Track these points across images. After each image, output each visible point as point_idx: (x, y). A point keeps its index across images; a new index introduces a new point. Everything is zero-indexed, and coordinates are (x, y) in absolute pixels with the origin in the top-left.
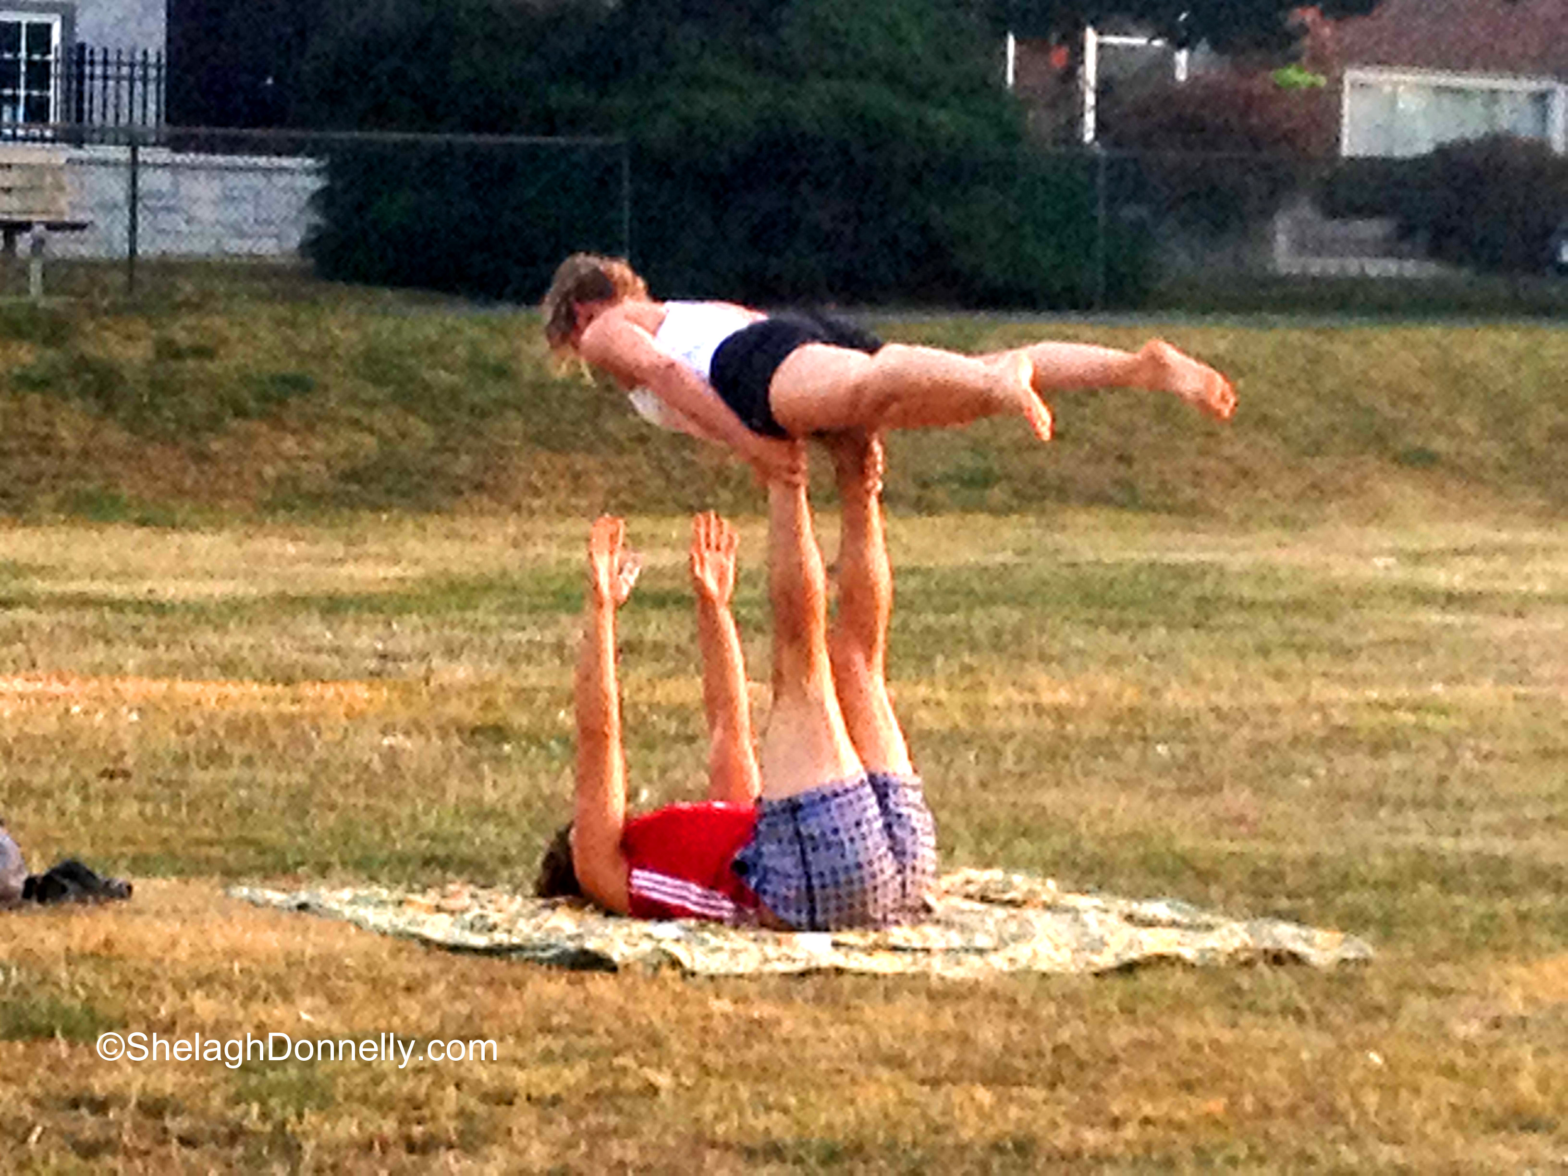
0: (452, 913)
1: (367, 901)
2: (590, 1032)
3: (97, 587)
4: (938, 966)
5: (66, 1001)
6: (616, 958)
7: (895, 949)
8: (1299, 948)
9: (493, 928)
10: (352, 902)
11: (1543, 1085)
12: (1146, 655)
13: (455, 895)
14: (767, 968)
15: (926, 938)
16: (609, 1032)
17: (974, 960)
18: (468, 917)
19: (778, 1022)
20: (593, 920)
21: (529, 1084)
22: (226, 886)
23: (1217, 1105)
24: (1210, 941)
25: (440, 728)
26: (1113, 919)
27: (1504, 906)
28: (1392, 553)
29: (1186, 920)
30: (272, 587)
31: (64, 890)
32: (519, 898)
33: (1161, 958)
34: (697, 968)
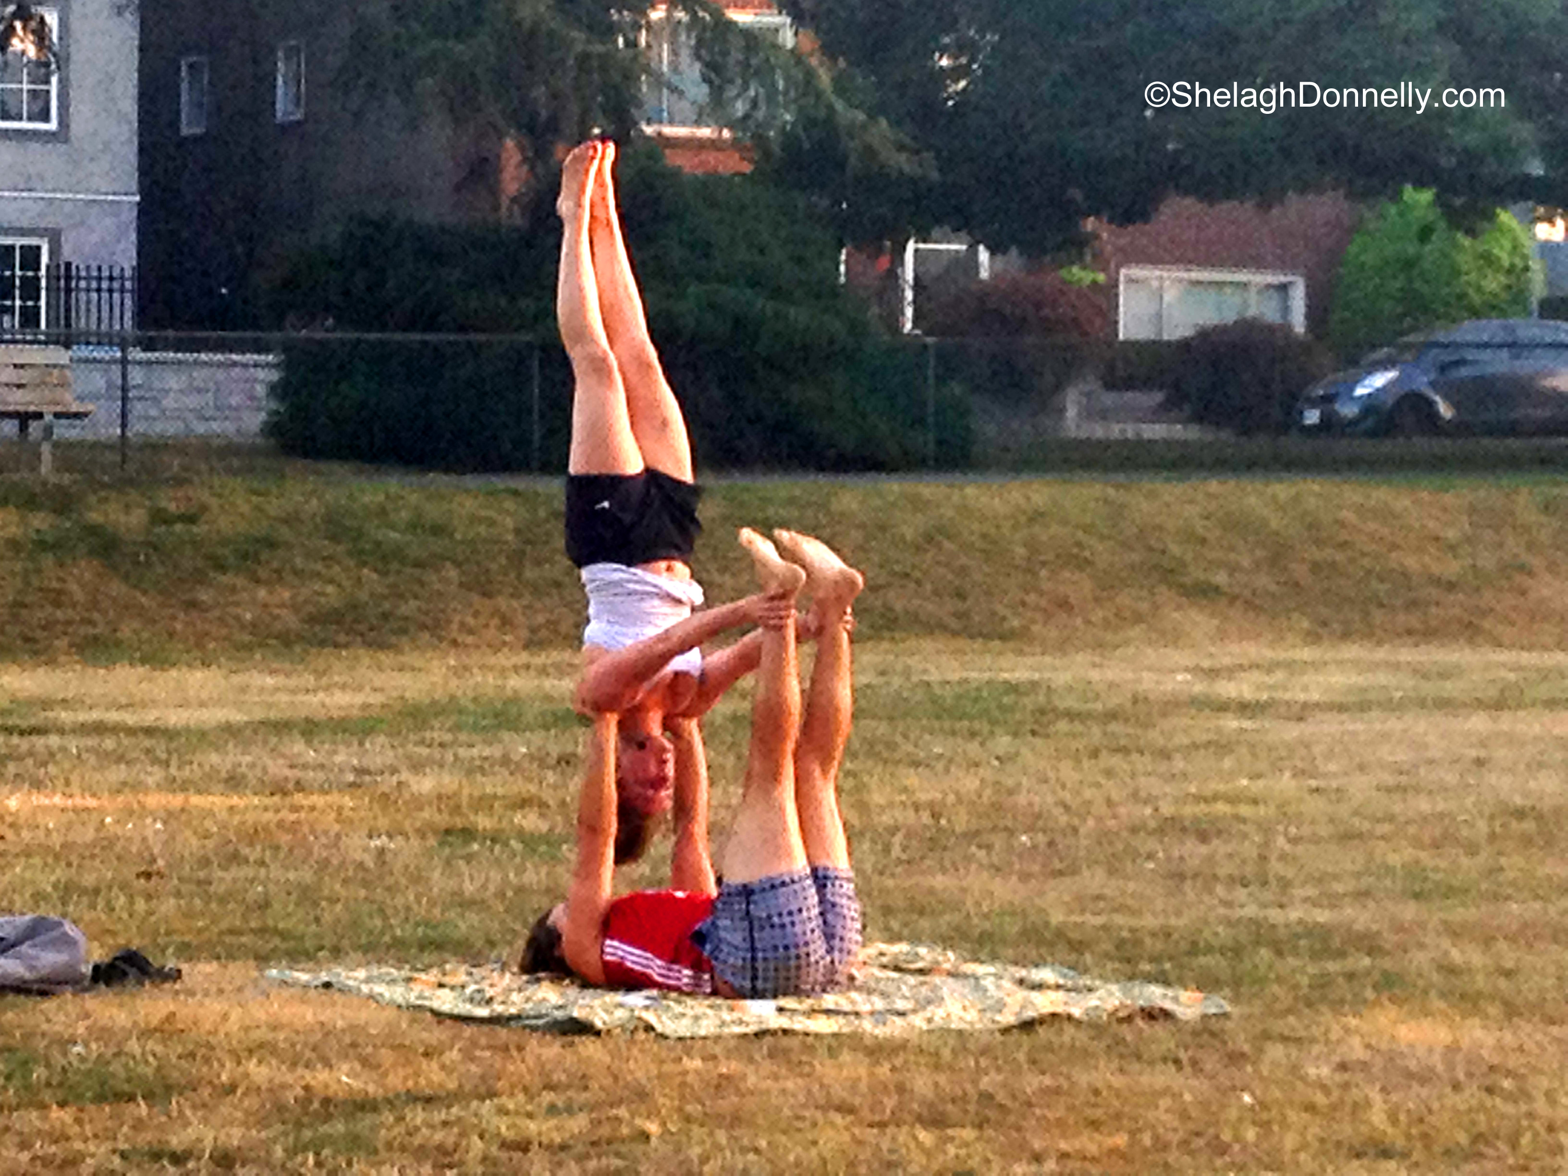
0: (453, 988)
1: (380, 979)
2: (586, 1088)
3: (113, 716)
4: (867, 1025)
5: (141, 1069)
6: (599, 1024)
7: (828, 1012)
8: (1168, 1005)
9: (490, 1001)
10: (368, 980)
11: (1393, 1119)
12: (998, 758)
13: (454, 972)
14: (726, 1030)
15: (853, 1002)
16: (602, 1088)
17: (898, 1021)
18: (468, 991)
19: (744, 1077)
20: (573, 992)
21: (540, 1134)
22: (261, 970)
23: (1121, 1140)
24: (1092, 1001)
25: (418, 831)
26: (1007, 984)
27: (1332, 966)
28: (1187, 670)
29: (1070, 983)
30: (259, 714)
31: (125, 974)
32: (508, 975)
33: (1054, 1015)
34: (668, 1032)
